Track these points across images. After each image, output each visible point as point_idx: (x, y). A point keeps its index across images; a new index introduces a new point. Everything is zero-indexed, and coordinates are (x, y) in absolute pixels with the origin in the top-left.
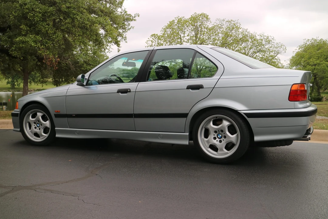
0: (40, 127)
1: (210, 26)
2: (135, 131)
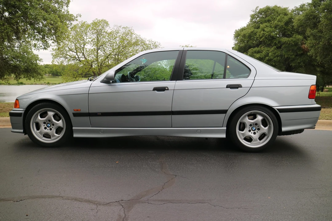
0: (51, 127)
1: (109, 31)
2: (172, 127)
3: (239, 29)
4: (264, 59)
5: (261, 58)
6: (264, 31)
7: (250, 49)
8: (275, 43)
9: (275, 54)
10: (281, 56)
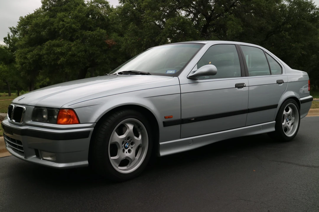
2: (245, 126)
3: (25, 16)
4: (67, 54)
5: (62, 52)
6: (63, 21)
7: (48, 42)
8: (77, 36)
9: (78, 48)
10: (85, 51)
